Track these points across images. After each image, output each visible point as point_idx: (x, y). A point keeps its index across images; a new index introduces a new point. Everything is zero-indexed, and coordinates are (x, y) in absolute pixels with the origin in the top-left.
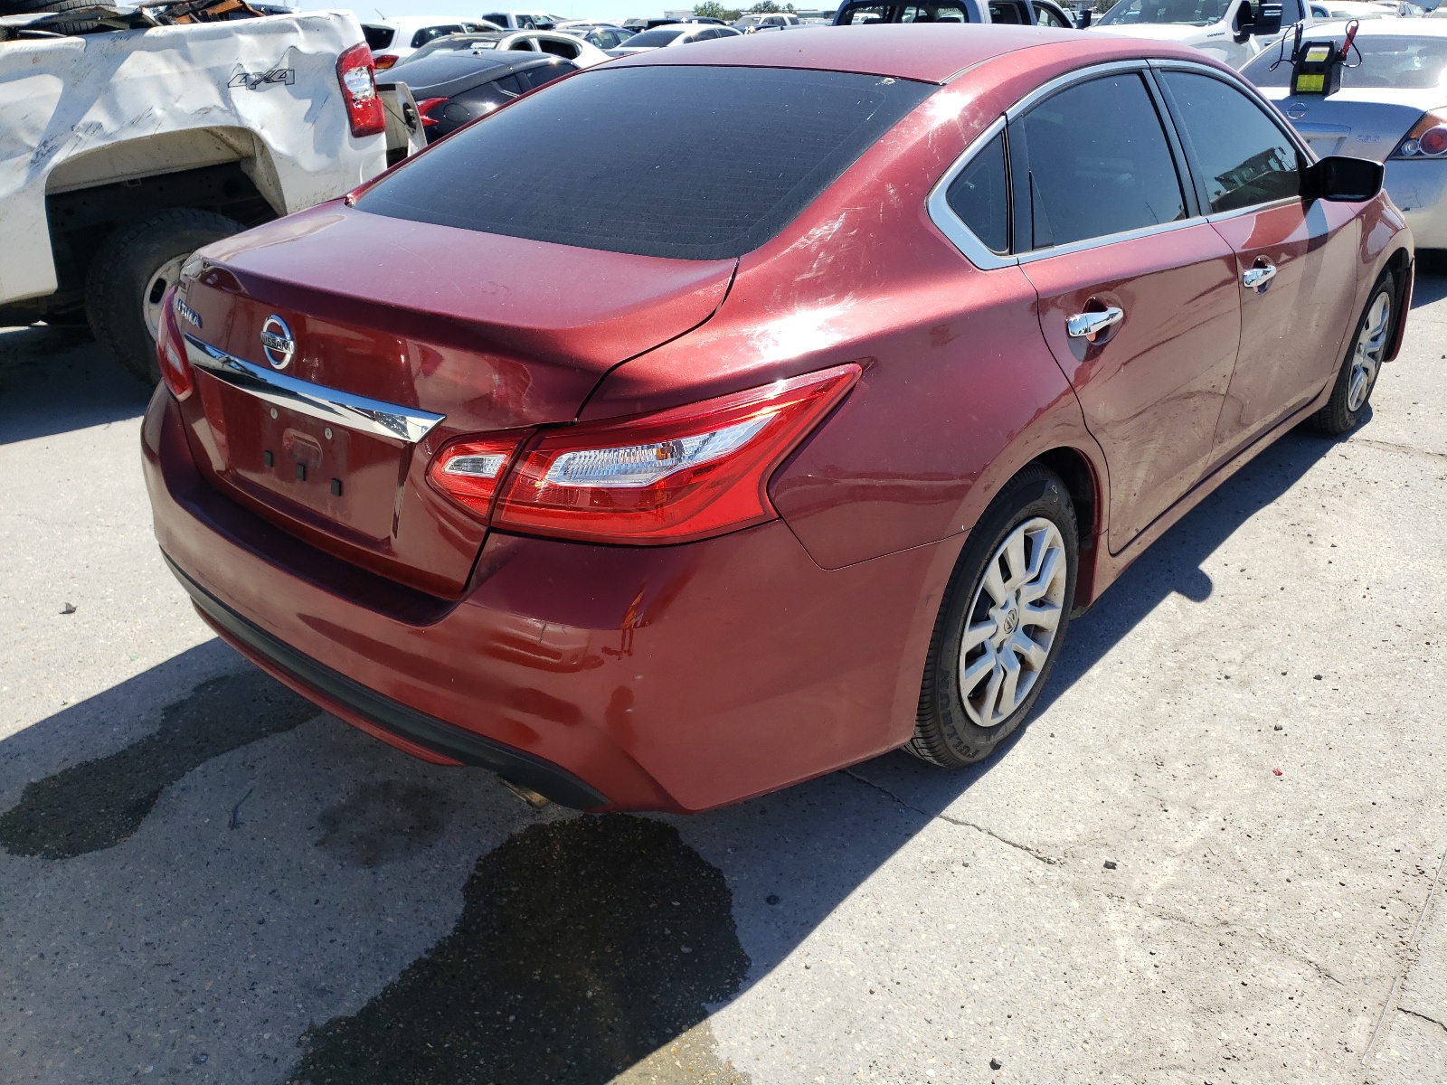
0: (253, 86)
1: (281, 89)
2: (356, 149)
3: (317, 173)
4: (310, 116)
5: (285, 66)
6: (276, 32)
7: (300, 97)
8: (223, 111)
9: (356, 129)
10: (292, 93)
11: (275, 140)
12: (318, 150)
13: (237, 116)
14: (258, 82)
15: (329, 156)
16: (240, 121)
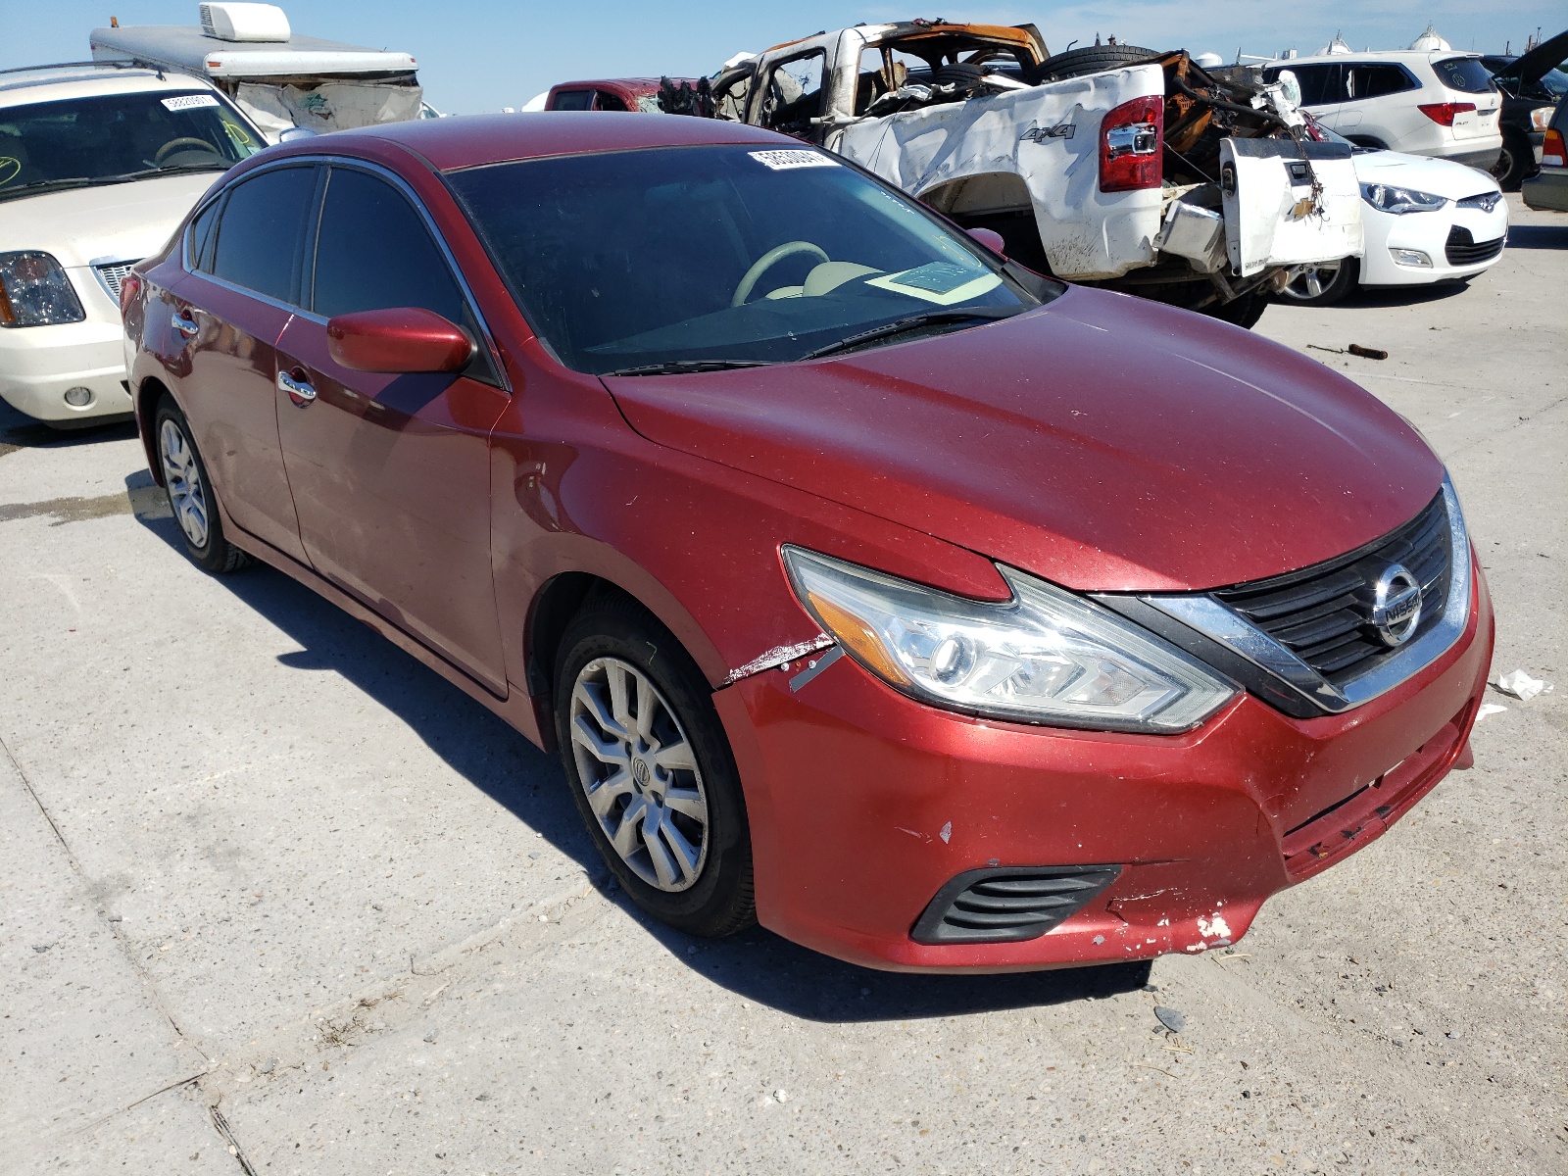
0: (1039, 140)
1: (1060, 143)
2: (1101, 203)
3: (1062, 221)
4: (1071, 171)
5: (1068, 122)
6: (1075, 92)
7: (1070, 151)
8: (1010, 160)
9: (1104, 184)
10: (1066, 146)
11: (1037, 190)
12: (1067, 203)
13: (1016, 164)
14: (1043, 136)
15: (1075, 208)
16: (1016, 169)
